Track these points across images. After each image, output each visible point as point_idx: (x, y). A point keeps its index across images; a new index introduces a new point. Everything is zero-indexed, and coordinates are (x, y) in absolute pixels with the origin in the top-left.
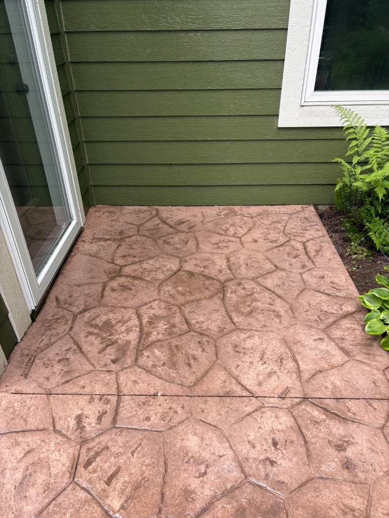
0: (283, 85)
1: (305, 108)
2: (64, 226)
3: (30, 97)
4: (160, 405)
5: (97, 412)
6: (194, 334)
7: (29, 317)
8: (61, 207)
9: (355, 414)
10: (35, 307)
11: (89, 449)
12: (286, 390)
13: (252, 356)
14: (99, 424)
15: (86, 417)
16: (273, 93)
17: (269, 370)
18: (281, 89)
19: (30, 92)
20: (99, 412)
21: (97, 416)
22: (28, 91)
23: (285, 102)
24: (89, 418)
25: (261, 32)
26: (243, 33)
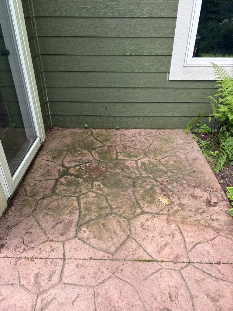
0: (173, 53)
1: (187, 68)
2: (31, 141)
3: (10, 58)
4: (92, 267)
5: (49, 271)
6: (115, 216)
7: (6, 202)
8: (30, 129)
9: (223, 275)
10: (11, 196)
11: (43, 299)
12: (177, 256)
13: (153, 232)
14: (50, 281)
15: (42, 275)
16: (167, 58)
17: (165, 242)
18: (172, 55)
19: (10, 55)
20: (50, 272)
21: (49, 274)
22: (9, 54)
23: (174, 64)
24: (43, 276)
25: (159, 19)
26: (149, 19)
